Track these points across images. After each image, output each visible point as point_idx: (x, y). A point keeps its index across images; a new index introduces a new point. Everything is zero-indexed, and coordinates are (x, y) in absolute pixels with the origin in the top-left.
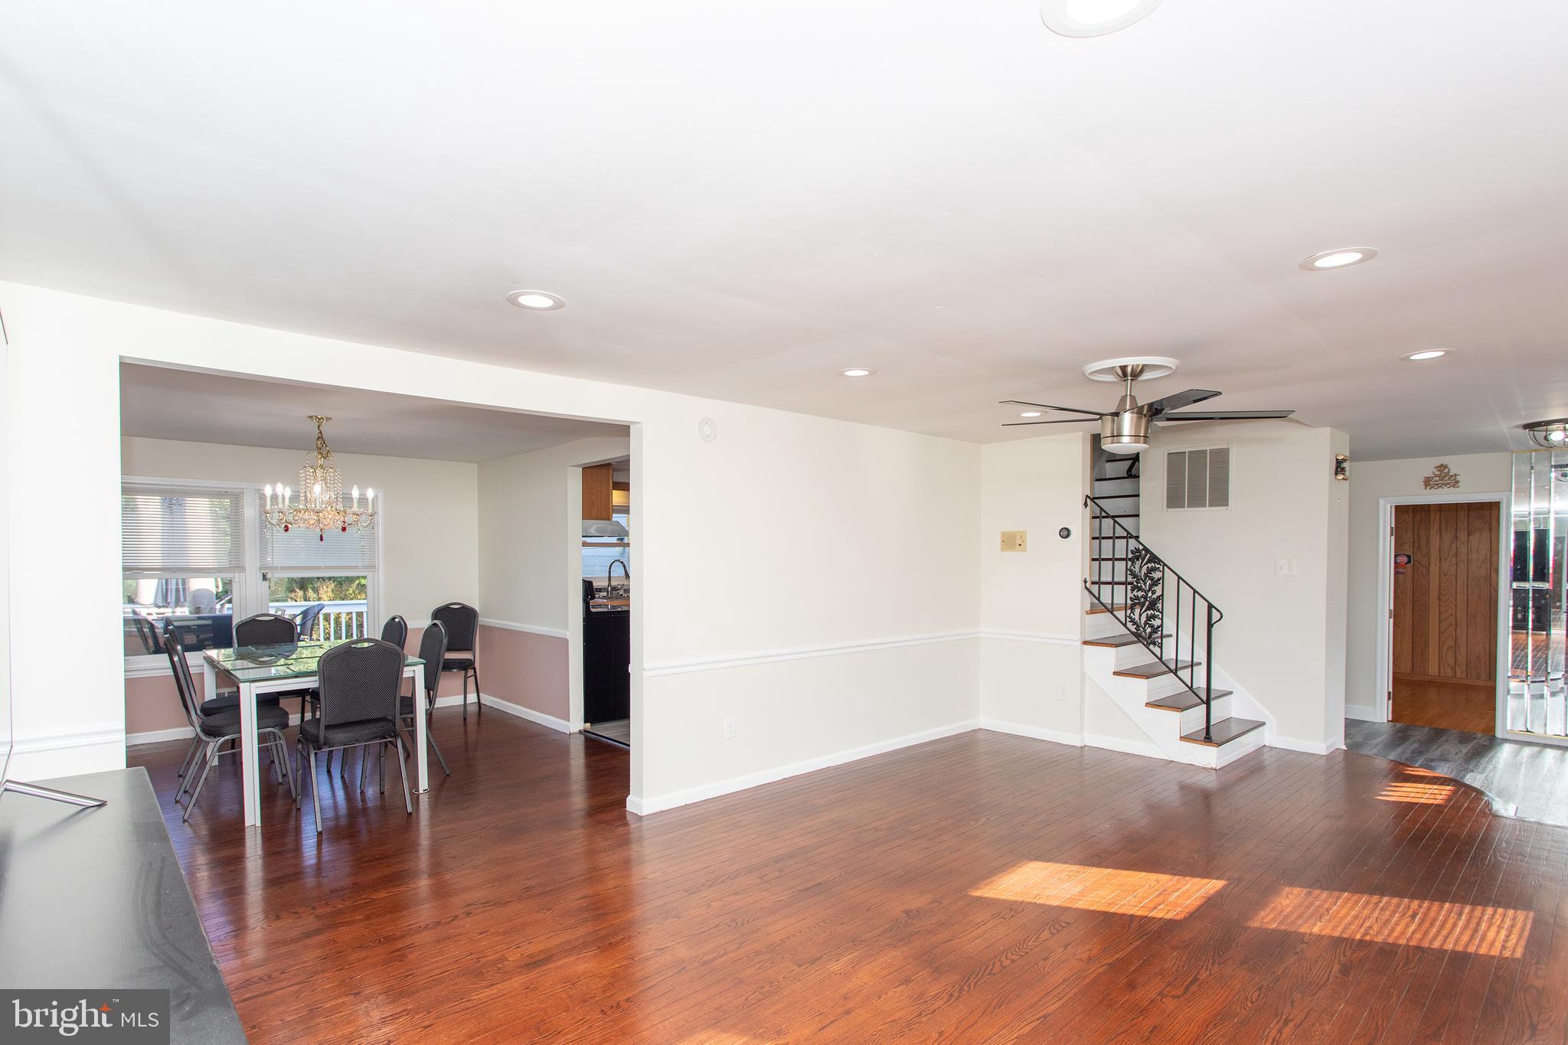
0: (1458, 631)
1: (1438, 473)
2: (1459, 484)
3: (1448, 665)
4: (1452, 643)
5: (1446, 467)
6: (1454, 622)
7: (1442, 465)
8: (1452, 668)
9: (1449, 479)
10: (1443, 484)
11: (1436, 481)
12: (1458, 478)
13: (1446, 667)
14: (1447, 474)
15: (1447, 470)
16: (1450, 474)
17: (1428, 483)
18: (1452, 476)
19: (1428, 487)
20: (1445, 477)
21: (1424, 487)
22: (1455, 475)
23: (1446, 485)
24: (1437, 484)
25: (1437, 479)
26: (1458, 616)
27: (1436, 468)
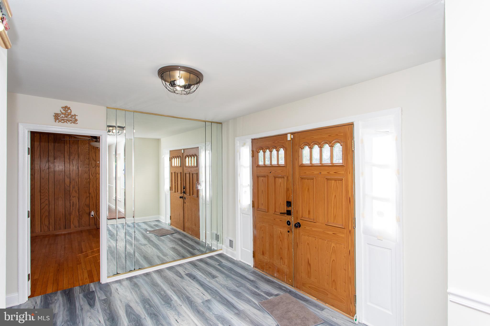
0: (50, 207)
1: (64, 112)
2: (78, 122)
3: (46, 226)
4: (47, 214)
5: (69, 108)
6: (48, 204)
7: (66, 107)
8: (48, 227)
9: (71, 117)
10: (68, 120)
11: (62, 117)
12: (77, 117)
13: (44, 226)
14: (70, 114)
15: (69, 111)
16: (72, 114)
17: (57, 117)
18: (73, 116)
19: (57, 121)
20: (68, 115)
21: (54, 120)
22: (75, 115)
23: (69, 121)
24: (63, 120)
25: (63, 116)
26: (50, 200)
27: (62, 108)
